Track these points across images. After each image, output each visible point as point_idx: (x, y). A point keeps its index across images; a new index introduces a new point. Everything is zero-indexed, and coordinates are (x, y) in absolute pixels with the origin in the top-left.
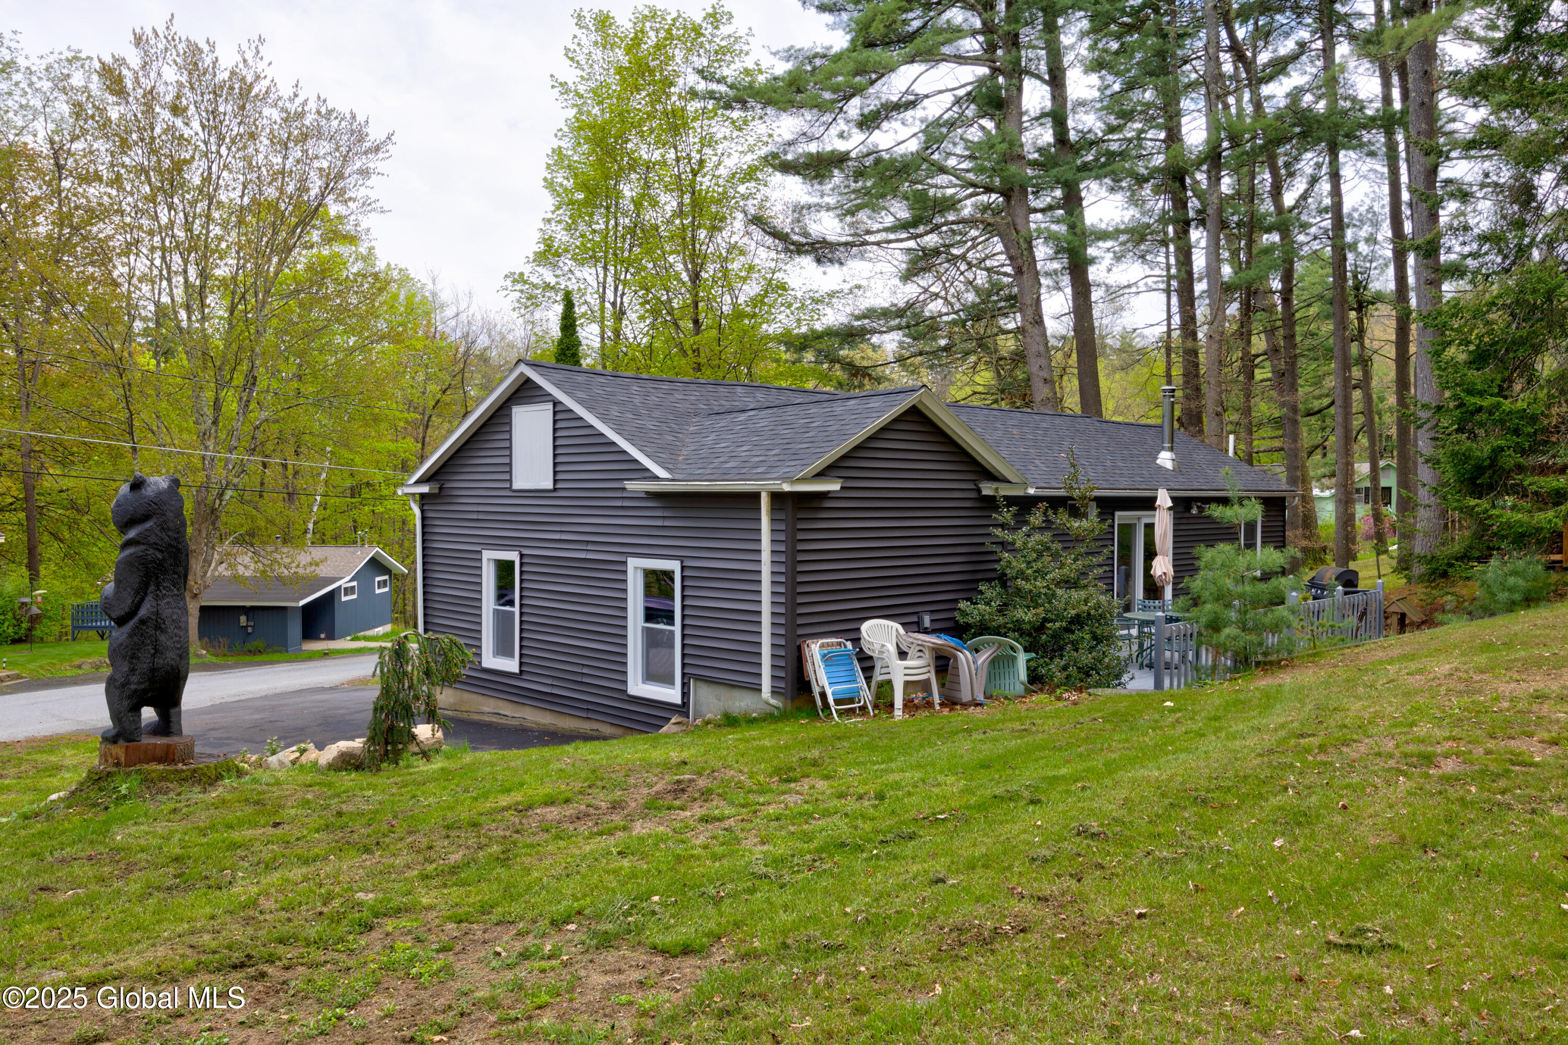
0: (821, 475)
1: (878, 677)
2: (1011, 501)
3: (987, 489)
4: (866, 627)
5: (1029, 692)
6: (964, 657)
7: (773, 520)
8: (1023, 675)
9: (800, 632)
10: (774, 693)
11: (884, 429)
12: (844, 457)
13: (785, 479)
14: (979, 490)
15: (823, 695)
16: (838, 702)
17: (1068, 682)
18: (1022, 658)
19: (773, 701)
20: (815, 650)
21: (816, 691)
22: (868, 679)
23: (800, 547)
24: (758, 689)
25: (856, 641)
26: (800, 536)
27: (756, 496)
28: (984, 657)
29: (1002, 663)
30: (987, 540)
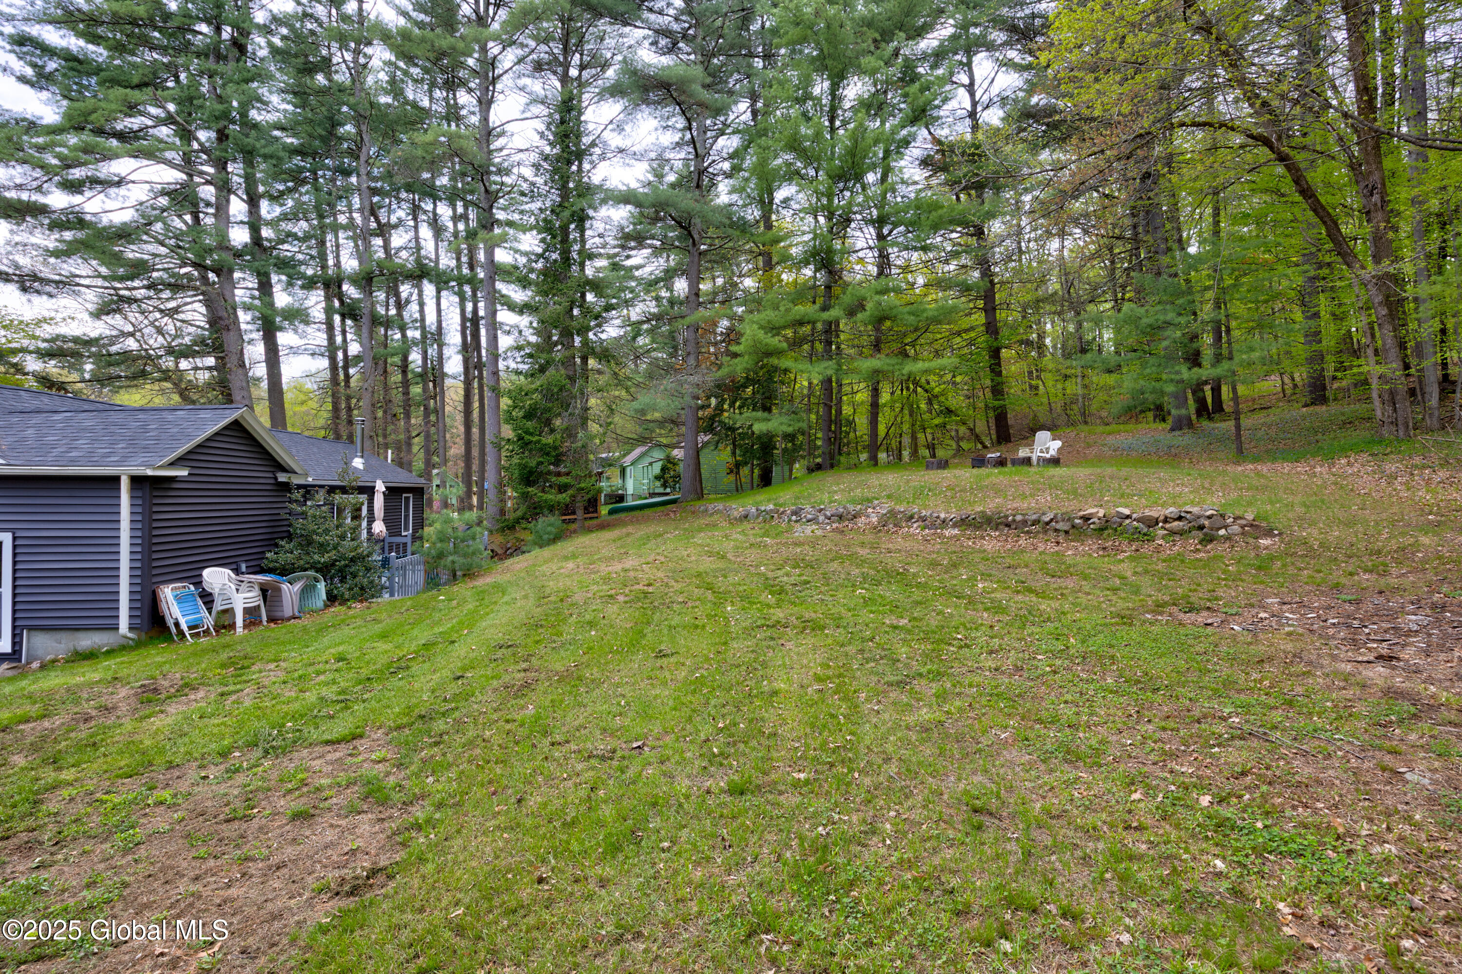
0: (172, 464)
1: (218, 606)
2: (300, 487)
3: (282, 477)
4: (206, 573)
5: (326, 606)
6: (285, 587)
7: (132, 497)
8: (324, 596)
9: (155, 580)
10: (131, 629)
11: (217, 434)
12: (190, 452)
13: (149, 466)
14: (276, 478)
15: (177, 624)
16: (190, 628)
17: (353, 598)
18: (322, 586)
19: (130, 635)
20: (168, 593)
21: (170, 623)
22: (210, 609)
23: (155, 517)
24: (116, 628)
25: (198, 584)
26: (155, 509)
27: (116, 479)
28: (298, 586)
29: (308, 590)
30: (282, 512)
